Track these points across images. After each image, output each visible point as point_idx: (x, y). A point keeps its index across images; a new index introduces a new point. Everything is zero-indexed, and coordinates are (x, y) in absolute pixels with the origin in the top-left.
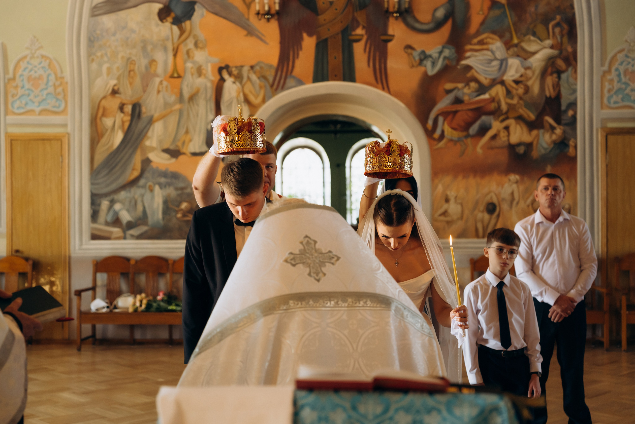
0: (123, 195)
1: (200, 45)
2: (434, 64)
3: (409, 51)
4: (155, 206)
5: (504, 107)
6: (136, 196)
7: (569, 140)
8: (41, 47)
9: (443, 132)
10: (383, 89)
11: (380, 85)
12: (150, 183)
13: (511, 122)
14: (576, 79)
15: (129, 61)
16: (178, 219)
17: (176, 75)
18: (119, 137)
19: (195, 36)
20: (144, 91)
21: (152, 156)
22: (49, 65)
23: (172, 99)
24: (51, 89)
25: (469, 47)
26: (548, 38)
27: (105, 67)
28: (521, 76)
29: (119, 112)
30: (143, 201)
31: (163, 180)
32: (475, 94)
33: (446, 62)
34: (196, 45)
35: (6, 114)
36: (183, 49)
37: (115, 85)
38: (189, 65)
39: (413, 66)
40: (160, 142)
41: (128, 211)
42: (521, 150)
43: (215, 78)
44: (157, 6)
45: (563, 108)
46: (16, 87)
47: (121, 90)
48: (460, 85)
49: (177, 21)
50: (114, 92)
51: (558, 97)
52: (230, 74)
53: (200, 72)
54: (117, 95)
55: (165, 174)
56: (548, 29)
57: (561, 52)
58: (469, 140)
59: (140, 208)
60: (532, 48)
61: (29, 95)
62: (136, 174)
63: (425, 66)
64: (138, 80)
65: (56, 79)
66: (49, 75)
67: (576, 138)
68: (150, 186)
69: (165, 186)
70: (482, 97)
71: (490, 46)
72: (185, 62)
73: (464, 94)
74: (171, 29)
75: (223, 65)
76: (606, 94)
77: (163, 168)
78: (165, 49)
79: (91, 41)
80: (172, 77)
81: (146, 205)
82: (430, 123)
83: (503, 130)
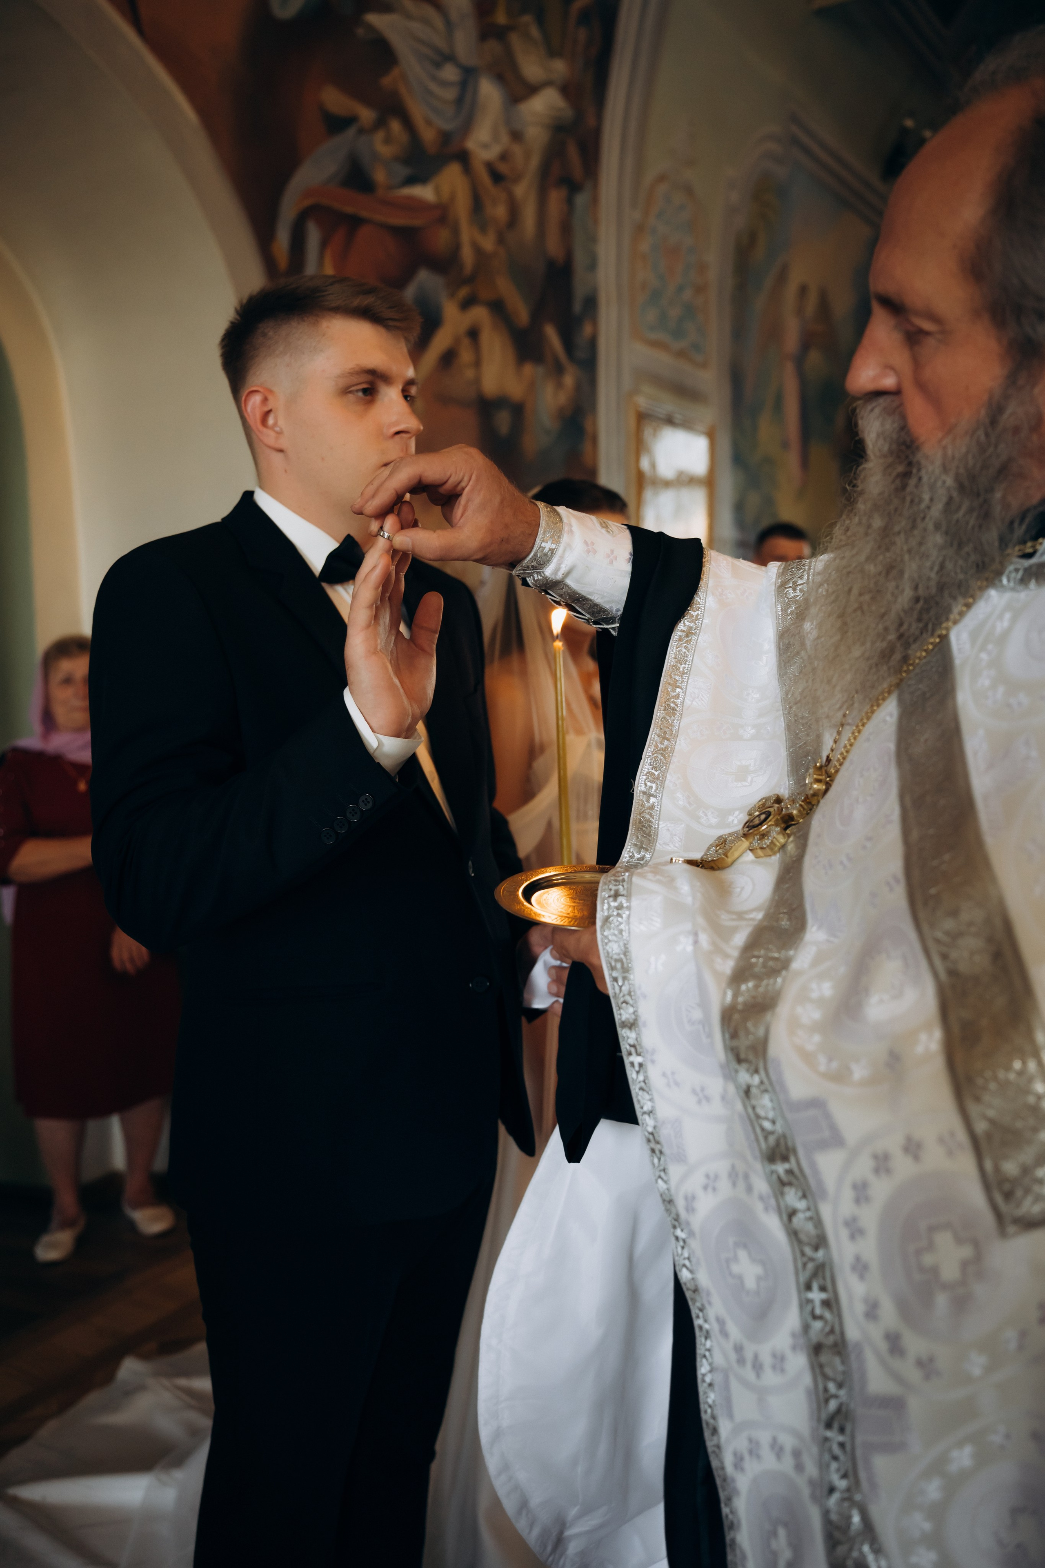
13: (480, 314)
14: (597, 224)
28: (504, 157)
42: (504, 420)
48: (366, 115)
57: (578, 118)
60: (528, 65)
73: (375, 157)
76: (639, 297)
82: (283, 239)
83: (466, 342)
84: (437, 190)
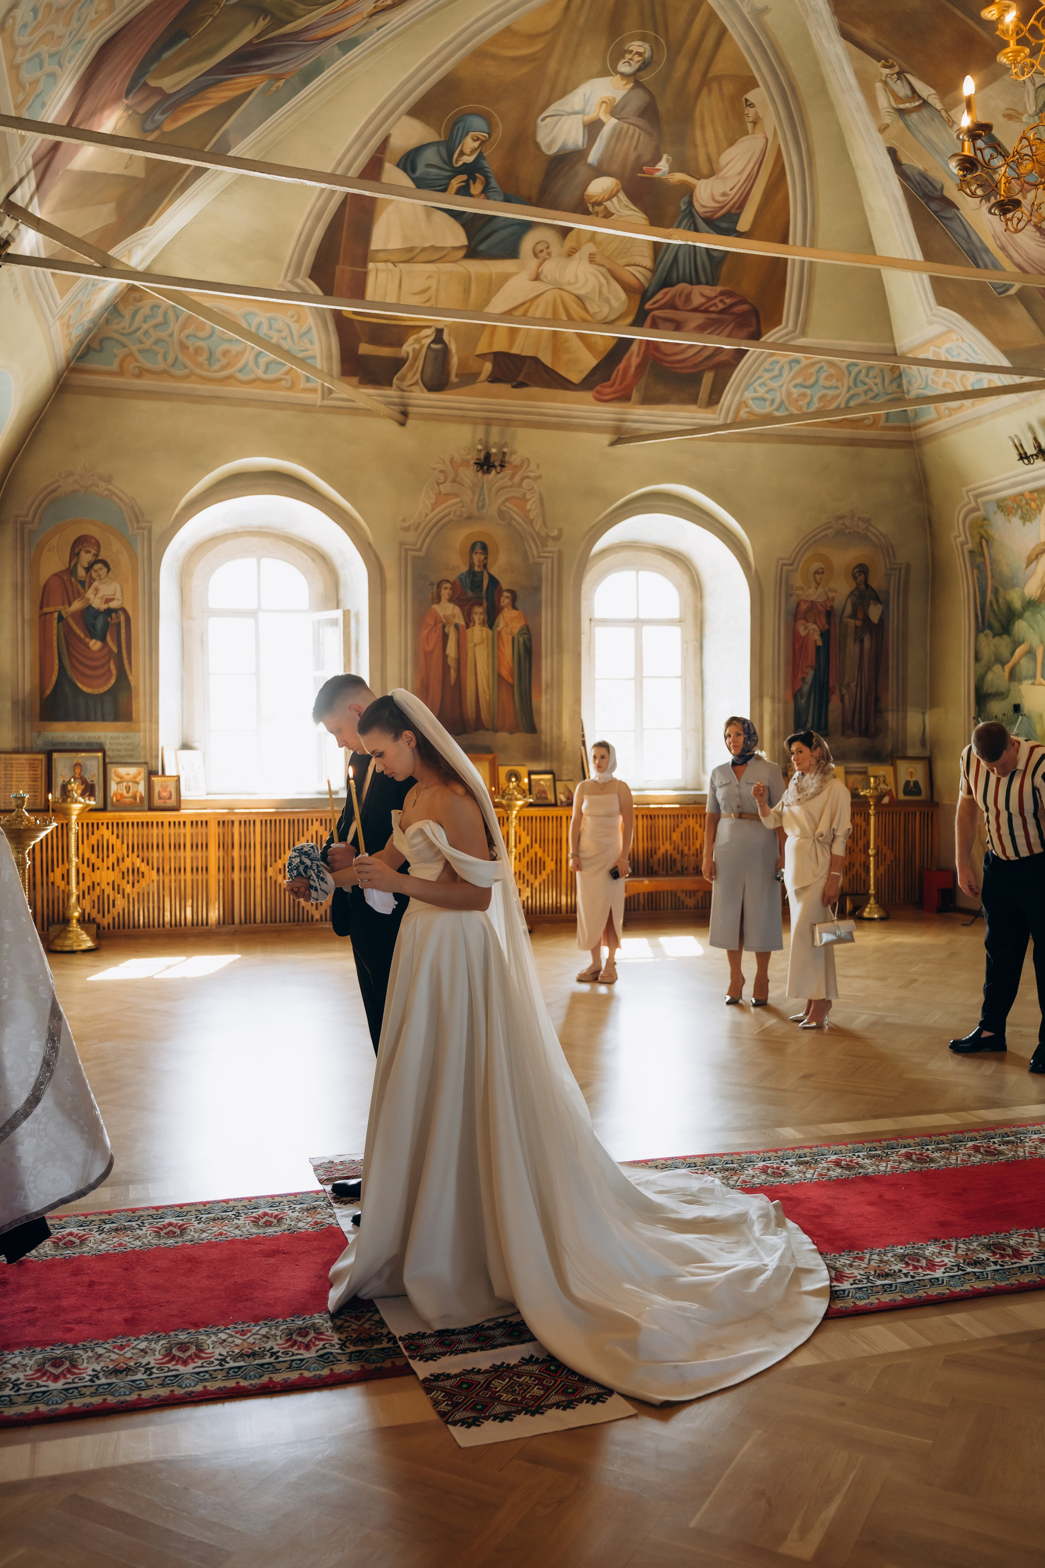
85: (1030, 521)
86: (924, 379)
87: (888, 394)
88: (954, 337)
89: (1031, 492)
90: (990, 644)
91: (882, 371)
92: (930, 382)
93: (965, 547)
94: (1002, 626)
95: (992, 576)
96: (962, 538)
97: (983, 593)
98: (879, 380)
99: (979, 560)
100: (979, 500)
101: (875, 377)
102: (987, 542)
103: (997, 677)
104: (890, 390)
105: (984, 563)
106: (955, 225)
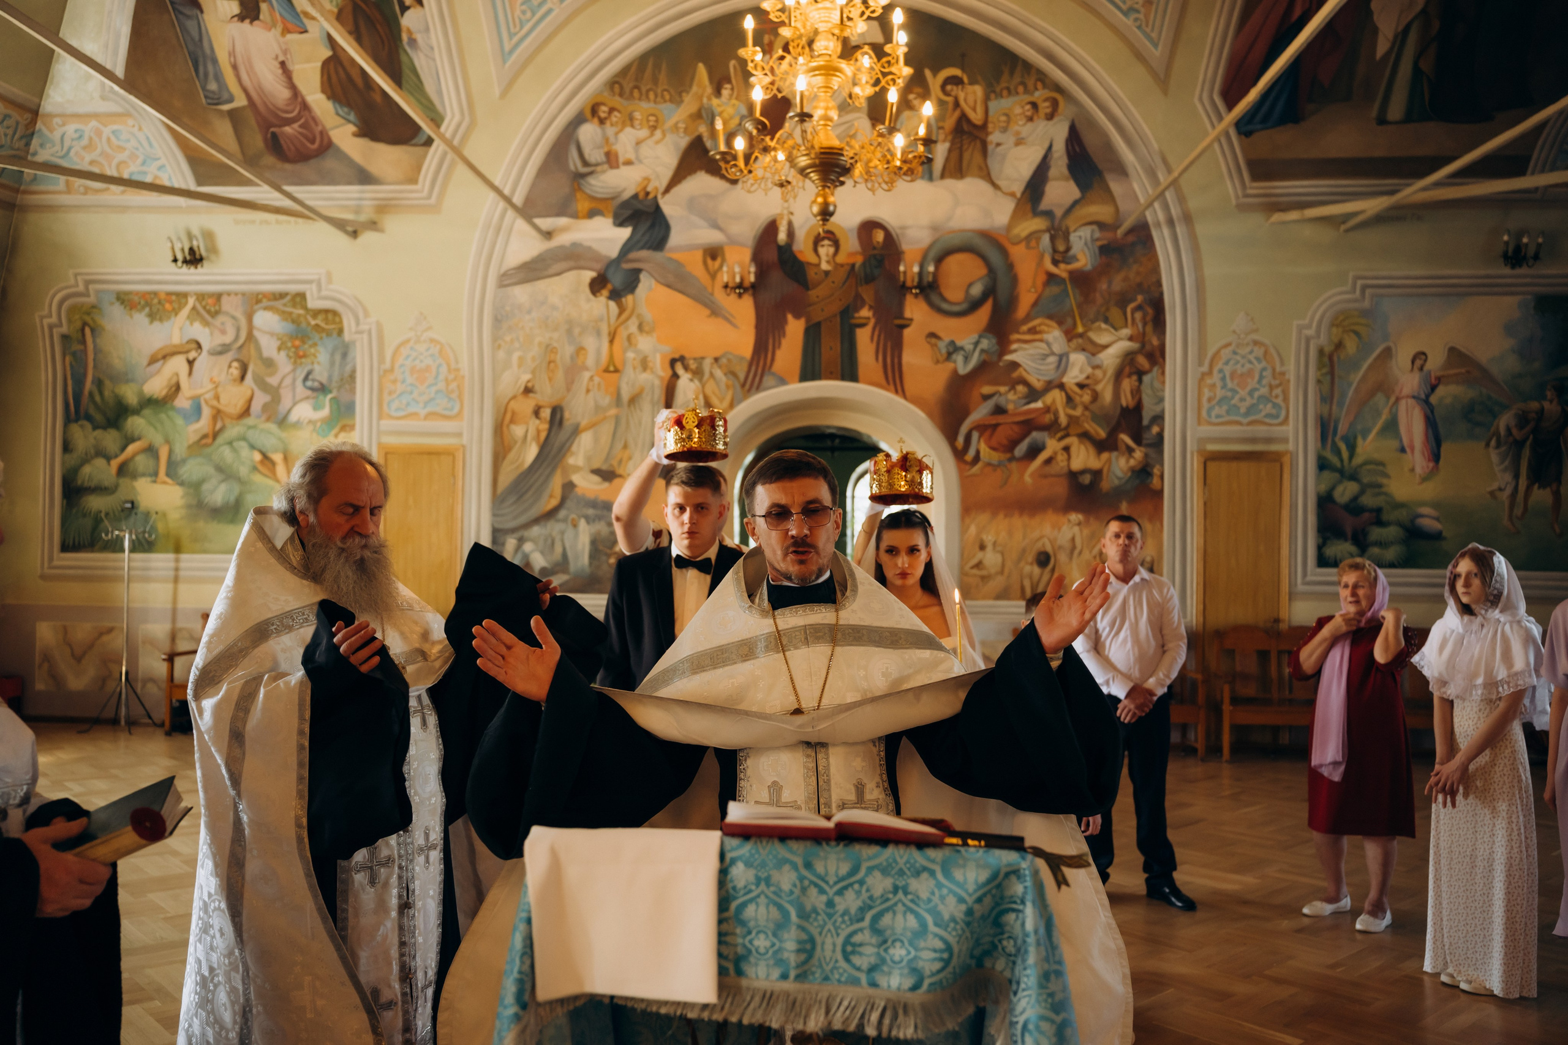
0: (536, 531)
1: (646, 328)
2: (967, 359)
3: (933, 340)
4: (580, 546)
5: (1063, 420)
6: (554, 534)
7: (1153, 467)
8: (429, 328)
9: (978, 452)
10: (896, 392)
11: (892, 387)
12: (573, 516)
13: (1073, 441)
14: (1163, 383)
15: (549, 349)
16: (610, 565)
17: (612, 369)
18: (532, 452)
19: (639, 316)
20: (568, 390)
21: (576, 479)
22: (440, 352)
23: (606, 400)
24: (441, 385)
25: (1015, 336)
26: (1126, 326)
27: (516, 356)
28: (1088, 377)
29: (534, 417)
30: (562, 541)
31: (591, 512)
32: (1024, 401)
33: (984, 356)
34: (640, 327)
35: (380, 417)
36: (622, 333)
37: (528, 381)
38: (630, 355)
39: (938, 362)
40: (588, 459)
41: (542, 553)
42: (1086, 479)
43: (666, 373)
44: (590, 275)
45: (1145, 422)
46: (395, 382)
47: (537, 388)
48: (1002, 389)
49: (616, 295)
50: (528, 391)
51: (1138, 407)
52: (686, 368)
53: (645, 365)
54: (531, 395)
55: (594, 504)
56: (1125, 314)
57: (1143, 345)
58: (1014, 465)
59: (558, 549)
60: (1102, 338)
61: (411, 393)
62: (554, 502)
63: (955, 362)
64: (560, 375)
65: (449, 371)
66: (439, 366)
67: (1162, 465)
68: (573, 520)
69: (594, 521)
70: (1033, 406)
71: (1045, 336)
72: (625, 351)
73: (1008, 401)
74: (607, 306)
75: (677, 356)
76: (1205, 405)
77: (591, 496)
78: (598, 333)
79: (497, 321)
80: (606, 371)
81: (567, 545)
82: (961, 440)
83: (1061, 452)
84: (1044, 403)
85: (161, 320)
86: (65, 149)
87: (12, 149)
88: (130, 122)
89: (169, 294)
90: (84, 437)
91: (17, 123)
92: (72, 153)
93: (55, 330)
94: (108, 420)
95: (95, 367)
96: (54, 319)
97: (79, 382)
98: (10, 132)
99: (76, 347)
100: (91, 287)
101: (8, 128)
102: (93, 330)
103: (98, 471)
104: (17, 146)
105: (85, 351)
106: (191, 25)
